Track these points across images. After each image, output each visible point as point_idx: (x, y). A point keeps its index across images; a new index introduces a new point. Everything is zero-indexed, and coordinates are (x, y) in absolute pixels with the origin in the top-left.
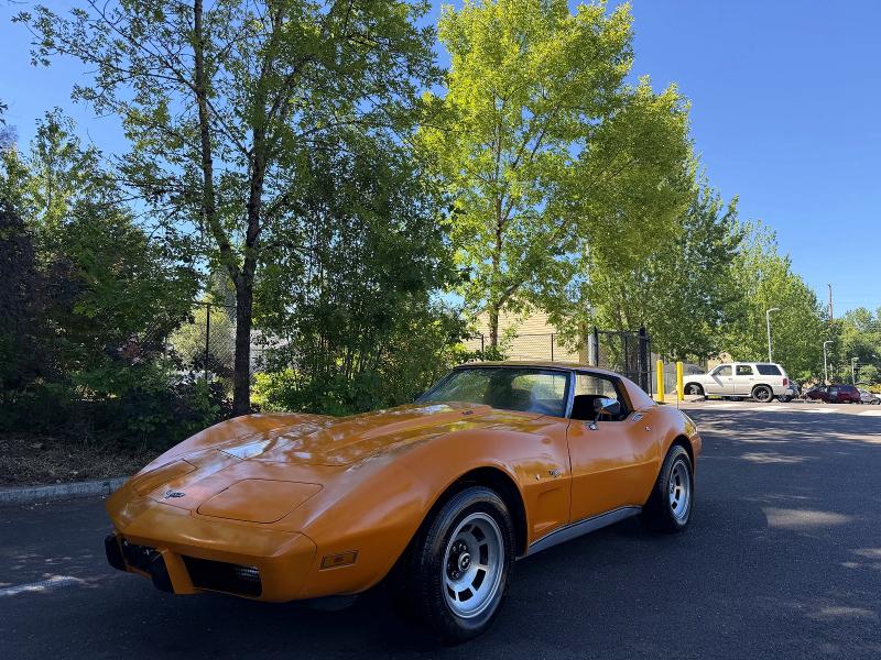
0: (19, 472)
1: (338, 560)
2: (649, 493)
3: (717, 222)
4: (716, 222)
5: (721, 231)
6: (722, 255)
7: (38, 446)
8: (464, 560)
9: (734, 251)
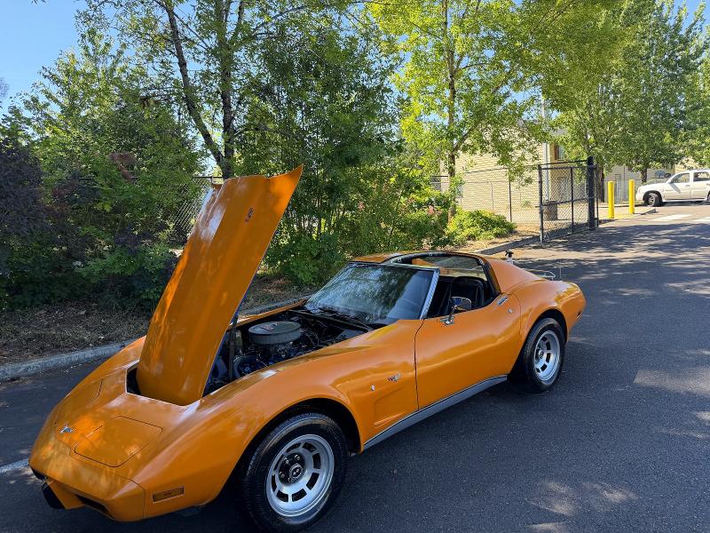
0: (63, 339)
1: (168, 494)
2: (512, 367)
3: (683, 32)
4: (681, 33)
5: (685, 42)
6: (688, 66)
7: (83, 313)
8: (295, 470)
9: (698, 60)
